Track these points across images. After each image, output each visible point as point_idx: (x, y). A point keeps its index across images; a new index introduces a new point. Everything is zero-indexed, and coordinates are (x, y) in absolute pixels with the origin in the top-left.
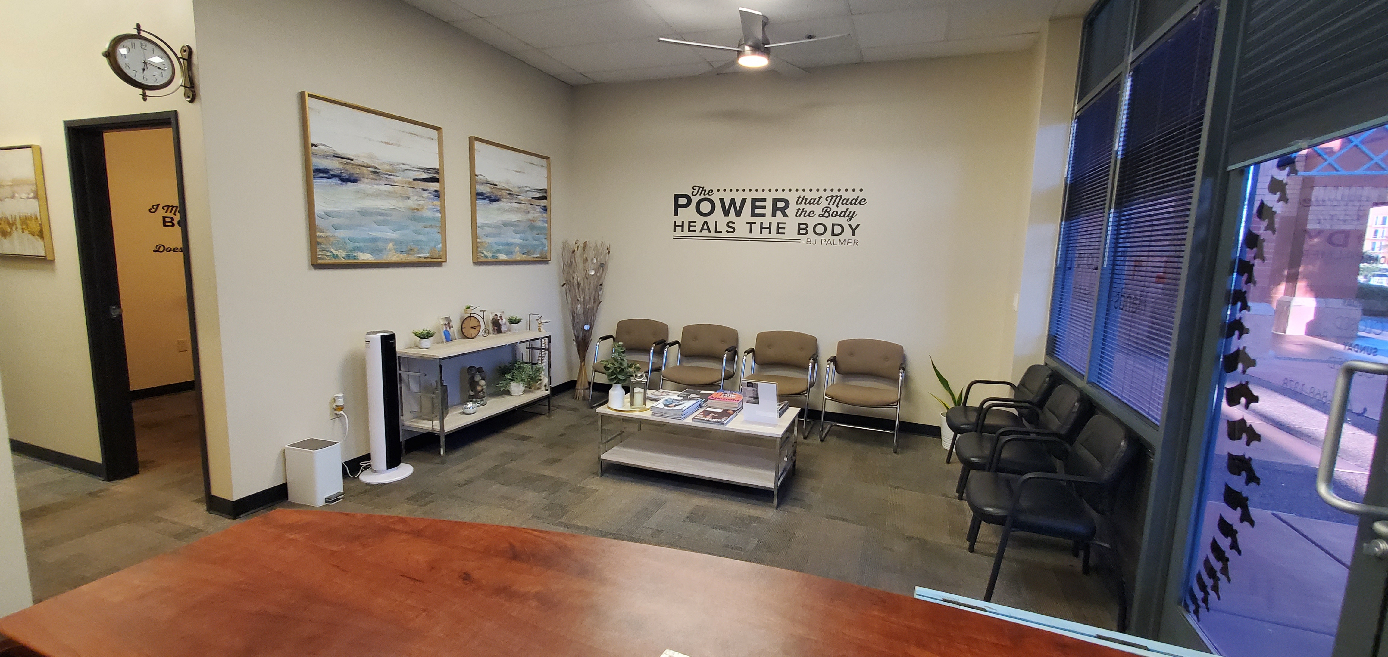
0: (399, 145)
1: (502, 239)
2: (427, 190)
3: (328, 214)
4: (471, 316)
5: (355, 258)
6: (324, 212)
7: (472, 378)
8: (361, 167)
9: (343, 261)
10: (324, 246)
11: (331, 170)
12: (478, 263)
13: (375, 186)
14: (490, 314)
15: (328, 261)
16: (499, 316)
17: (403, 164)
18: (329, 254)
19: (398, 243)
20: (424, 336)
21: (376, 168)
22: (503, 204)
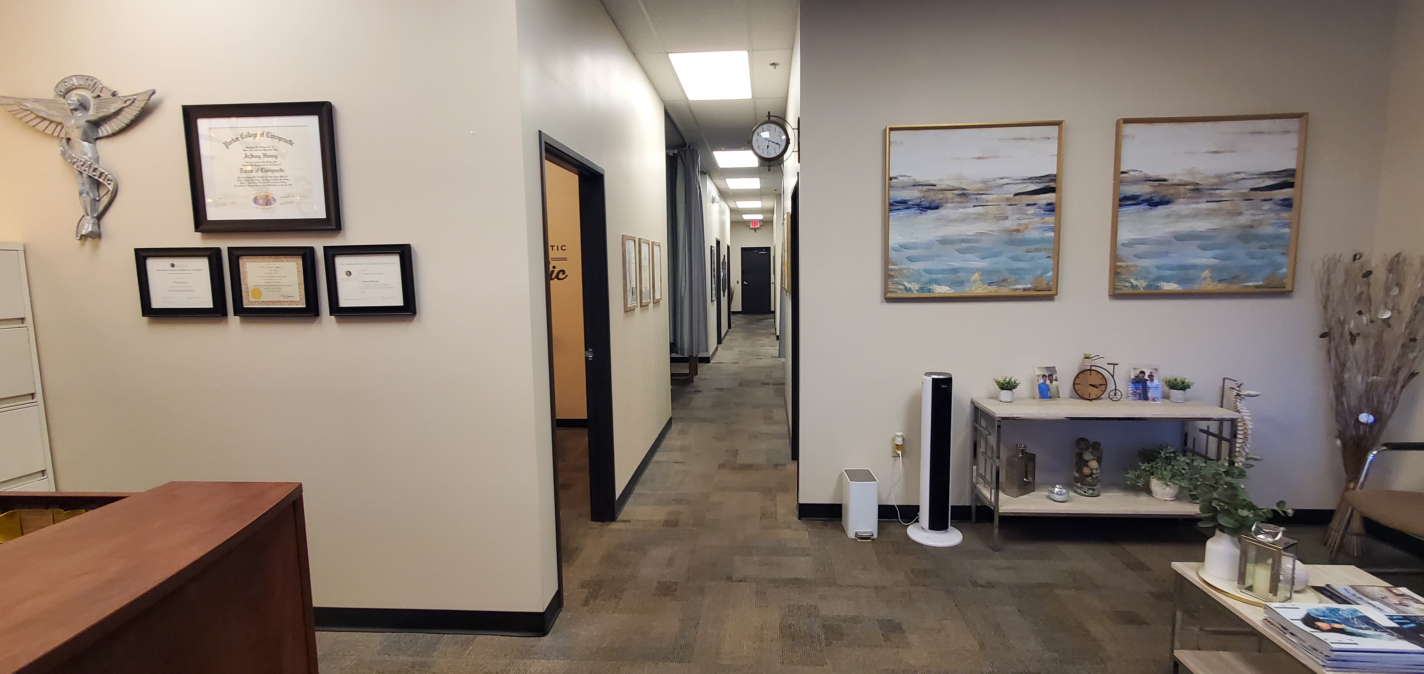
0: (997, 157)
1: (1173, 260)
2: (1035, 204)
3: (904, 247)
4: (1090, 370)
5: (929, 291)
6: (899, 245)
7: (1080, 455)
8: (944, 192)
9: (916, 295)
10: (896, 280)
11: (909, 200)
12: (1116, 295)
13: (961, 210)
14: (1132, 370)
15: (899, 295)
16: (1147, 373)
17: (1001, 178)
18: (901, 287)
19: (985, 273)
20: (1008, 386)
21: (964, 189)
22: (1178, 207)
